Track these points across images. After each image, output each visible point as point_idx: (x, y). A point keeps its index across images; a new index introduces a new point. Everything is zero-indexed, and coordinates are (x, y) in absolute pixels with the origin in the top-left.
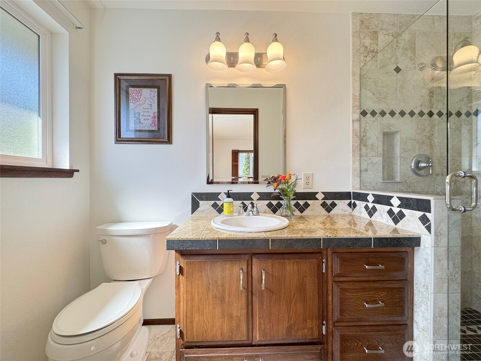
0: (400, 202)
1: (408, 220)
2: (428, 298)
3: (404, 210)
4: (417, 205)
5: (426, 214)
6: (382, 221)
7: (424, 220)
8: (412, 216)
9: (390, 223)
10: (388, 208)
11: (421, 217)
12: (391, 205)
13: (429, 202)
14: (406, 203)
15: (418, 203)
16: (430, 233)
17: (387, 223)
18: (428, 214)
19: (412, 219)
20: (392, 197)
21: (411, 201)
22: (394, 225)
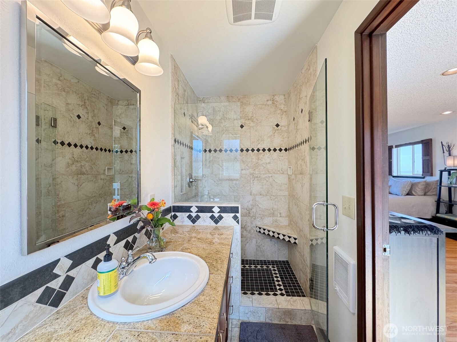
0: (220, 210)
1: (225, 220)
2: (238, 259)
3: (222, 214)
4: (231, 210)
5: (236, 214)
6: (205, 224)
7: (235, 218)
8: (228, 217)
9: (212, 224)
10: (210, 214)
11: (233, 216)
12: (213, 212)
13: (238, 208)
14: (223, 210)
15: (231, 209)
16: (239, 224)
17: (209, 225)
18: (237, 214)
19: (228, 218)
20: (213, 207)
21: (227, 208)
22: (216, 225)
